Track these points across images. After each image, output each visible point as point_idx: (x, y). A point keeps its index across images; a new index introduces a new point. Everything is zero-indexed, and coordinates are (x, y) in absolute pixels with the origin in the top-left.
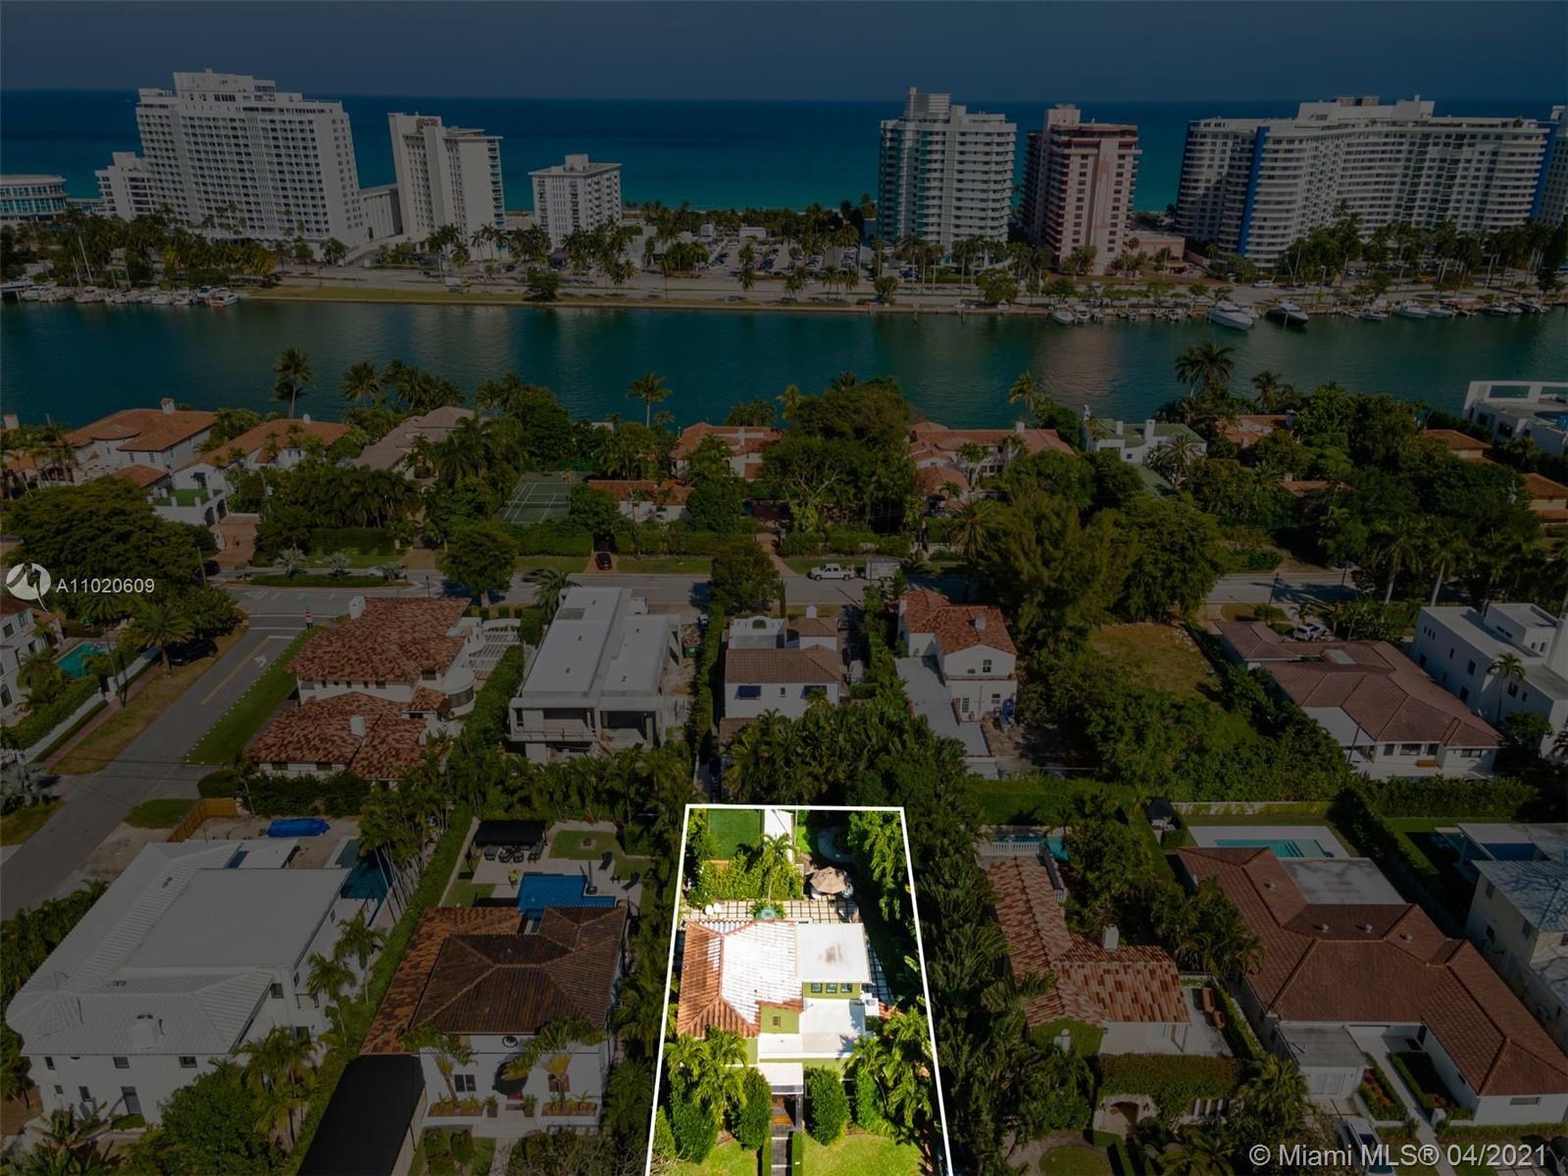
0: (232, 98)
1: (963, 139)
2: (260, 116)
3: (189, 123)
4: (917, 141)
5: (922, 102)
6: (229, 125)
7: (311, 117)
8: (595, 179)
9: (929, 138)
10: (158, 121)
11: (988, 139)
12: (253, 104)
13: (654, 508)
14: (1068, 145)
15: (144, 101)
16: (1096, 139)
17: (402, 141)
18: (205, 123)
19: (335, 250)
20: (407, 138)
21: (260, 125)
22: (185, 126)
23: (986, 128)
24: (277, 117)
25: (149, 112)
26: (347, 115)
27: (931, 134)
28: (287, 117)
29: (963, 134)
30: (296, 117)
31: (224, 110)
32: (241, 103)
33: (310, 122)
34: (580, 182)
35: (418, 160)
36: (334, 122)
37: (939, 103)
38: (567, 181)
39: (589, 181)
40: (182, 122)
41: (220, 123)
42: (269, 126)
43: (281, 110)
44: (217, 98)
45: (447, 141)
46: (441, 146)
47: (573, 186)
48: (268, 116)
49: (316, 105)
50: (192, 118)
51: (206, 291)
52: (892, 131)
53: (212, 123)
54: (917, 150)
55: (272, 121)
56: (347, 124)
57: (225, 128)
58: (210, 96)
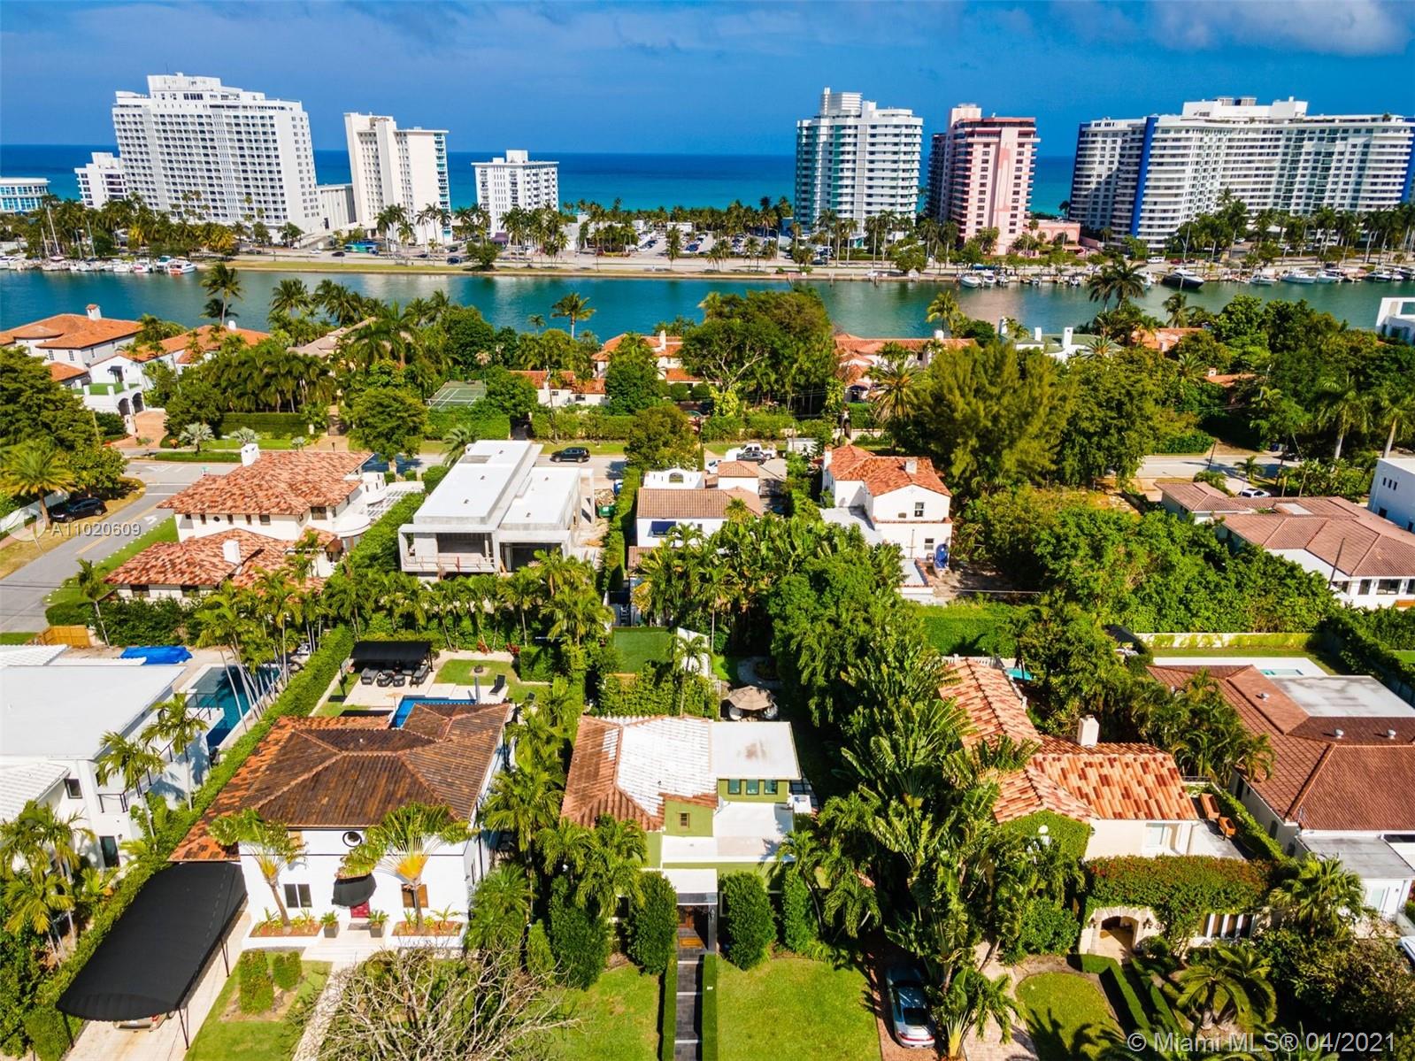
0: (200, 97)
1: (874, 131)
2: (224, 112)
3: (160, 120)
4: (831, 136)
5: (836, 100)
6: (197, 120)
7: (271, 112)
8: (534, 171)
9: (842, 132)
10: (132, 119)
11: (897, 131)
12: (219, 102)
13: (573, 397)
14: (972, 134)
15: (120, 102)
16: (998, 129)
17: (356, 138)
18: (174, 120)
19: (292, 233)
20: (361, 135)
21: (226, 120)
22: (156, 123)
23: (895, 121)
24: (240, 113)
25: (124, 111)
26: (305, 115)
27: (844, 127)
28: (249, 113)
29: (874, 127)
30: (258, 113)
31: (192, 108)
32: (208, 101)
33: (271, 117)
34: (519, 172)
35: (371, 154)
36: (293, 119)
37: (851, 101)
38: (508, 171)
39: (528, 171)
40: (154, 119)
41: (189, 120)
42: (233, 121)
43: (245, 107)
44: (186, 97)
45: (397, 134)
46: (392, 139)
47: (513, 175)
48: (232, 113)
49: (277, 103)
50: (162, 116)
51: (165, 260)
52: (807, 129)
53: (181, 120)
54: (831, 144)
55: (236, 117)
56: (306, 123)
57: (193, 124)
58: (180, 96)
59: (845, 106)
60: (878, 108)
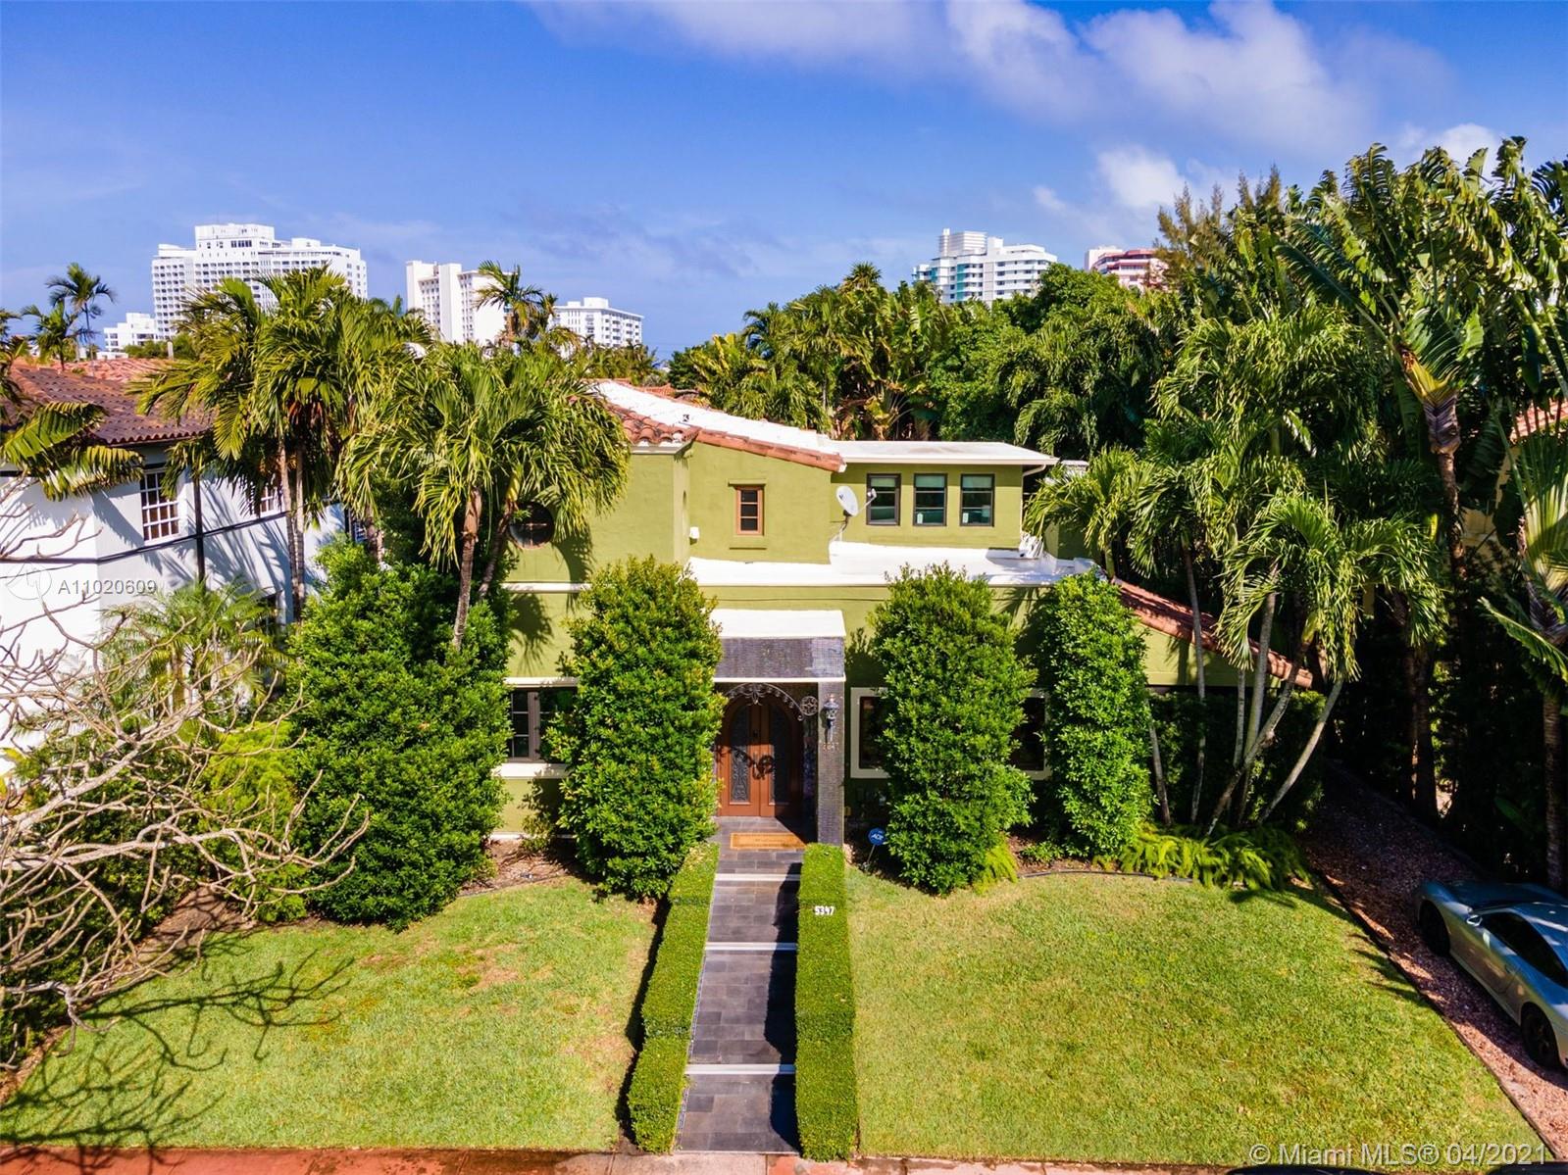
0: (249, 244)
1: (1002, 269)
2: (273, 259)
3: (203, 269)
4: (953, 278)
5: (957, 239)
6: (242, 268)
8: (614, 318)
9: (966, 271)
10: (173, 270)
11: (1029, 267)
12: (270, 248)
14: (1116, 268)
15: (162, 254)
16: (1145, 261)
17: (417, 288)
18: (218, 269)
20: (422, 283)
21: (273, 267)
22: (198, 273)
23: (1026, 257)
25: (164, 263)
26: (363, 264)
27: (967, 266)
29: (1001, 264)
30: (310, 259)
31: (239, 255)
32: (257, 247)
34: (597, 316)
35: (432, 302)
36: (349, 266)
37: (973, 240)
38: (583, 315)
39: (607, 317)
40: (196, 269)
41: (234, 268)
43: (297, 253)
44: (234, 245)
45: (461, 277)
46: (455, 282)
47: (590, 320)
48: (281, 259)
49: (334, 248)
50: (205, 265)
52: (925, 274)
53: (225, 269)
54: (953, 287)
55: (286, 263)
56: (363, 272)
57: (238, 272)
58: (227, 244)
59: (967, 246)
60: (1005, 245)
